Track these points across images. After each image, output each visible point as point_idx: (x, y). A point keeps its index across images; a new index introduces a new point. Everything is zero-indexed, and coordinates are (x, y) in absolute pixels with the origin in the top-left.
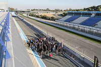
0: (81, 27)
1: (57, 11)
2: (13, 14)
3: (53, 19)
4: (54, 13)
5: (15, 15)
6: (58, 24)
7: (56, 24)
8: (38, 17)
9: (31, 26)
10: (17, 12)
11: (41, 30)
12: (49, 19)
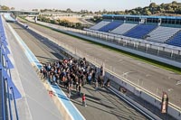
1: (83, 13)
2: (7, 16)
3: (78, 26)
4: (80, 17)
5: (11, 19)
6: (90, 36)
7: (86, 35)
8: (53, 22)
9: (43, 38)
10: (14, 13)
11: (63, 46)
12: (73, 27)
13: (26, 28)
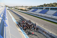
0: (40, 14)
1: (26, 7)
3: (25, 10)
4: (25, 8)
6: (29, 13)
8: (19, 9)
9: (17, 14)
10: (9, 7)
11: (23, 16)
13: (12, 11)
